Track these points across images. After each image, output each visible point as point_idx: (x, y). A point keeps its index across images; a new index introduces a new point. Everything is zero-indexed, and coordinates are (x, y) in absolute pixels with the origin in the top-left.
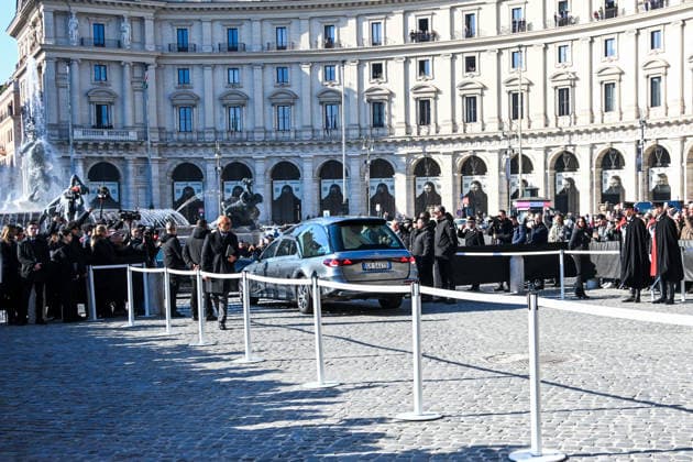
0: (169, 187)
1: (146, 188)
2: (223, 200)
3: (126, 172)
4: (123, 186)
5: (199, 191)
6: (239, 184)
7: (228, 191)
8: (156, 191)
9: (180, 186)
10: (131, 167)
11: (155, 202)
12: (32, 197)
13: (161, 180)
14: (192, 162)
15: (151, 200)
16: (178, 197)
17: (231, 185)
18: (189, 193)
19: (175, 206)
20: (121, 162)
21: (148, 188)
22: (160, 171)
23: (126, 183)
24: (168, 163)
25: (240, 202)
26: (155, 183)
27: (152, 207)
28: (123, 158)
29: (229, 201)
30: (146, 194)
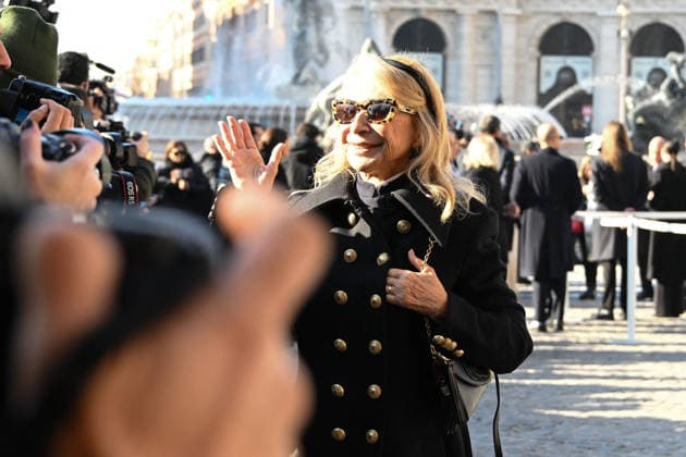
0: (533, 65)
1: (490, 66)
2: (628, 92)
3: (458, 37)
4: (451, 63)
5: (585, 75)
6: (661, 63)
7: (639, 75)
8: (508, 74)
9: (553, 64)
10: (467, 28)
11: (506, 93)
12: (297, 77)
13: (518, 53)
14: (576, 20)
15: (499, 88)
16: (547, 84)
17: (645, 64)
18: (567, 78)
19: (542, 100)
20: (451, 18)
21: (493, 66)
22: (518, 35)
23: (457, 57)
24: (534, 21)
25: (661, 97)
26: (508, 58)
27: (499, 101)
28: (452, 12)
29: (641, 95)
30: (492, 77)
